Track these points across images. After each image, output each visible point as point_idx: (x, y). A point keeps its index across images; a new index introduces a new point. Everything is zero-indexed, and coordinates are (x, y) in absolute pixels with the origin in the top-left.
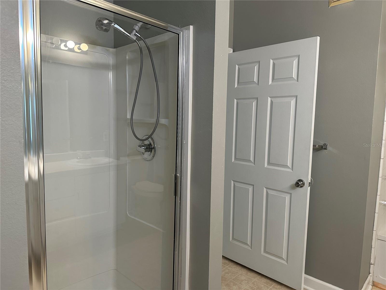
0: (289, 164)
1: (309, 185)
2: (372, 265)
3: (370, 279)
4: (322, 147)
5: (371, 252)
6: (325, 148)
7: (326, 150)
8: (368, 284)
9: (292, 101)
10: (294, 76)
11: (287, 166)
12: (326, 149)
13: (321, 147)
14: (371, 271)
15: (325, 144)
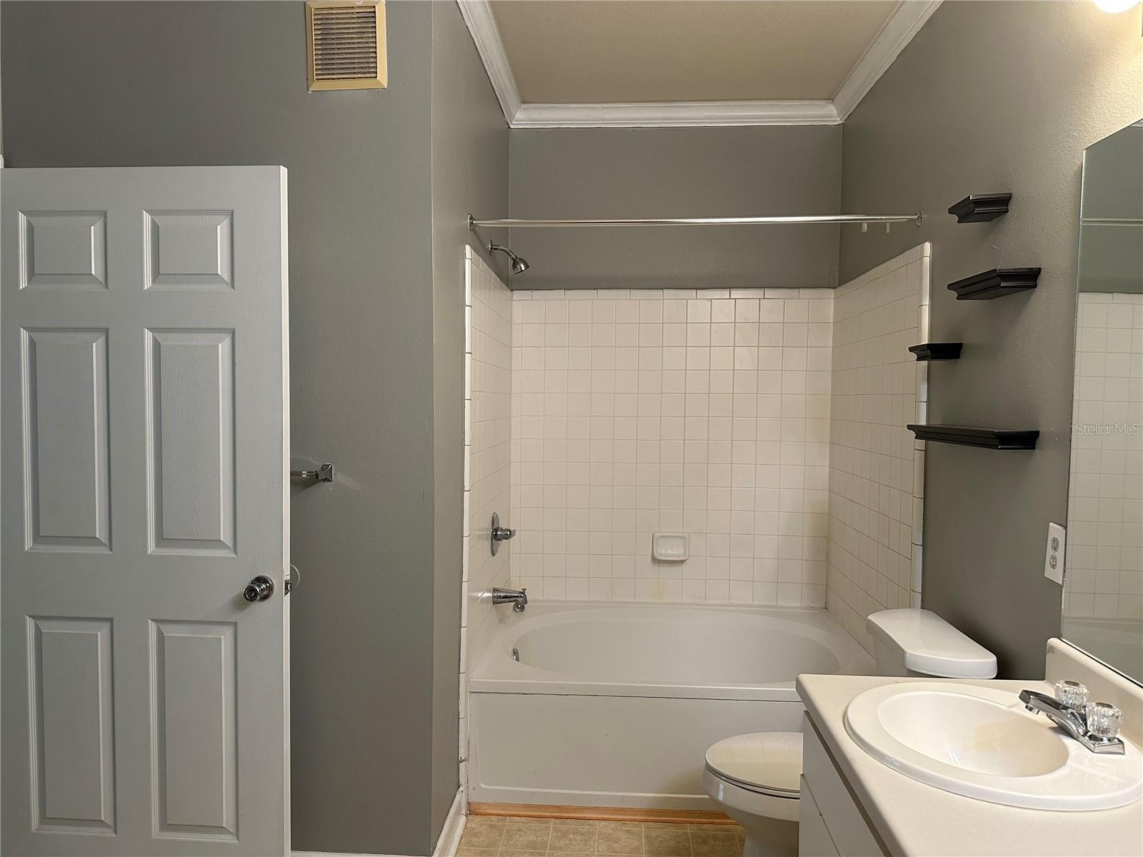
0: (225, 535)
1: (286, 588)
2: (464, 763)
3: (460, 798)
4: (317, 476)
5: (458, 731)
6: (326, 479)
7: (329, 483)
8: (458, 813)
9: (220, 345)
10: (222, 269)
11: (217, 543)
12: (329, 481)
13: (315, 477)
14: (462, 781)
15: (324, 468)
